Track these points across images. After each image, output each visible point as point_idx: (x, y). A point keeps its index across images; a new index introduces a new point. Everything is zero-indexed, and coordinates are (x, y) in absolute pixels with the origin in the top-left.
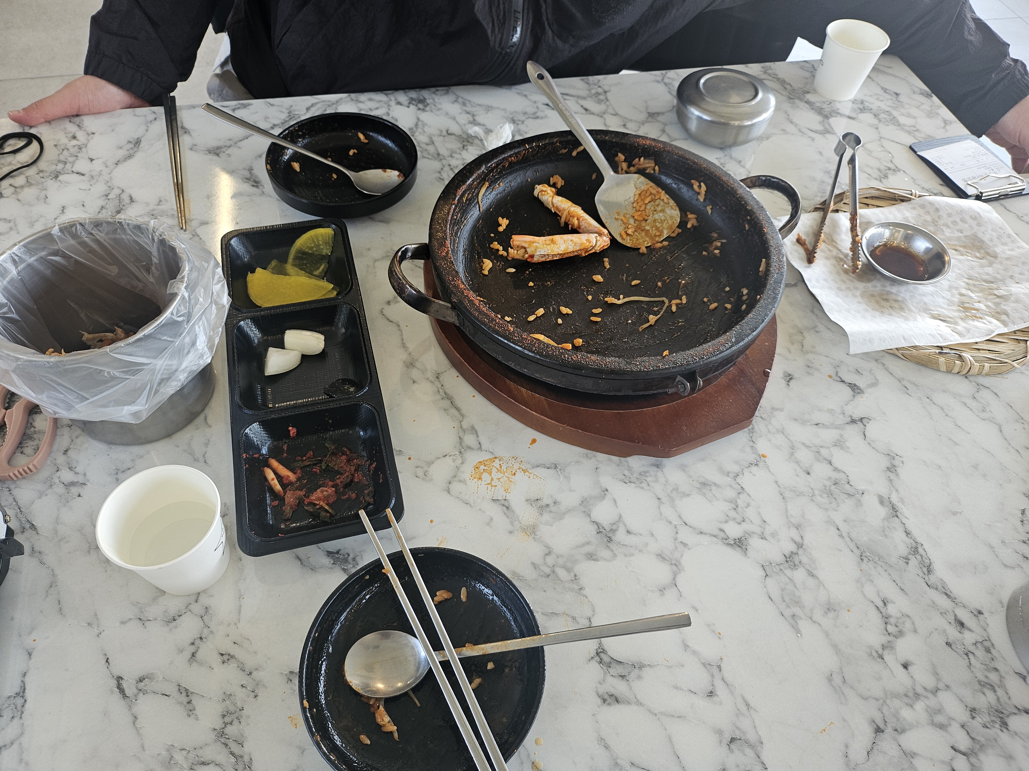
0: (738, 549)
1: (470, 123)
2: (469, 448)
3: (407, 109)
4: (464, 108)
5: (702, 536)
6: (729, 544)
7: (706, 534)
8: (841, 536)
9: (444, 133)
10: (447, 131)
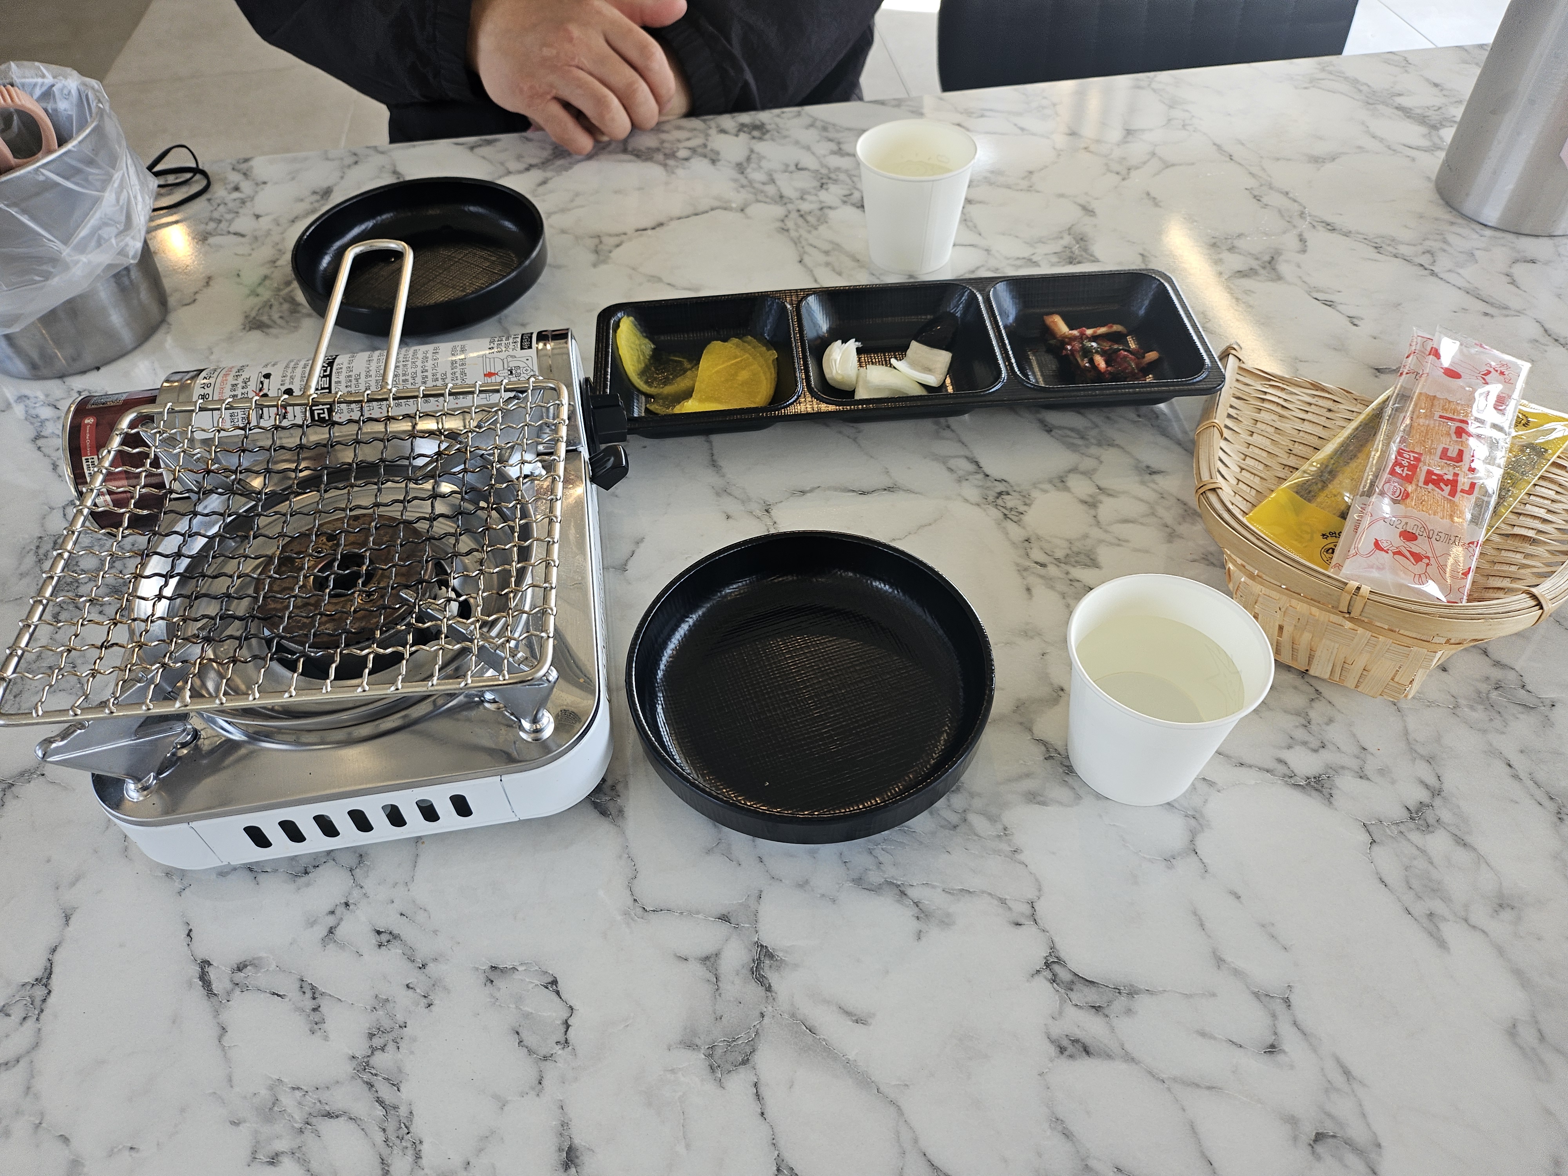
0: (1314, 793)
1: (833, 153)
3: (735, 138)
4: (825, 134)
5: (1243, 770)
6: (1297, 786)
10: (797, 165)
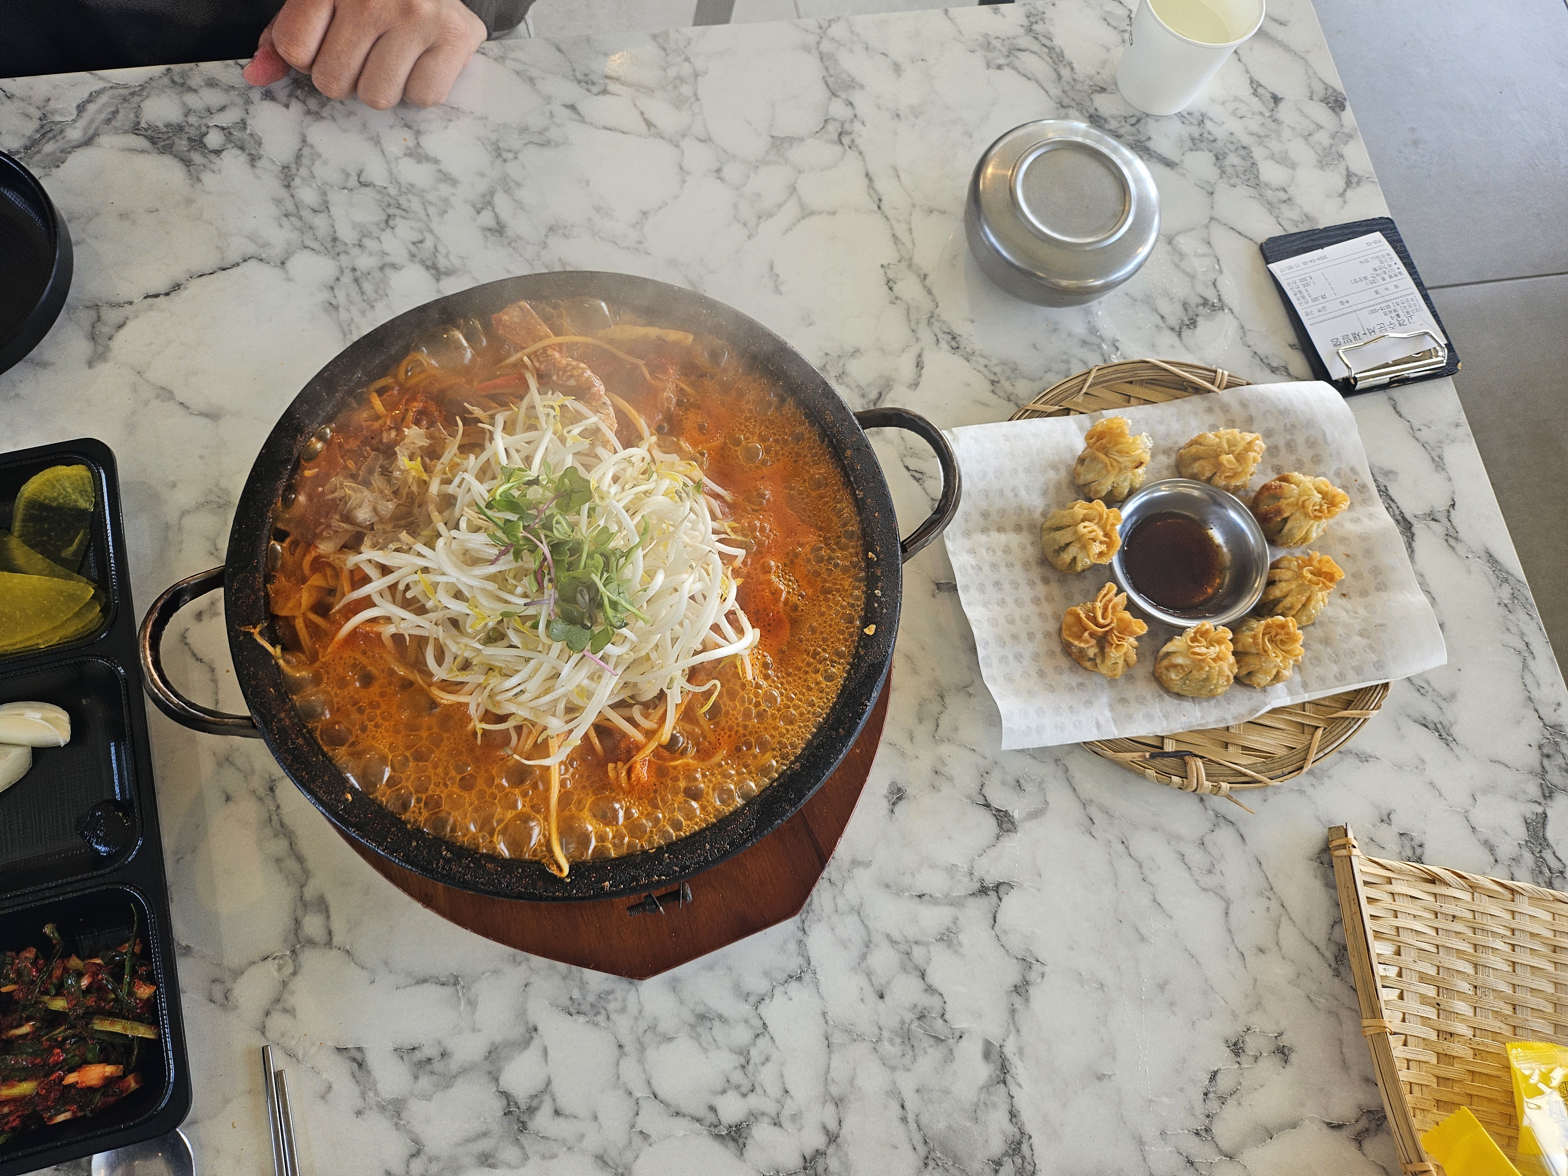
2: (311, 942)
7: (684, 1116)
8: (904, 1120)
9: (353, 182)
